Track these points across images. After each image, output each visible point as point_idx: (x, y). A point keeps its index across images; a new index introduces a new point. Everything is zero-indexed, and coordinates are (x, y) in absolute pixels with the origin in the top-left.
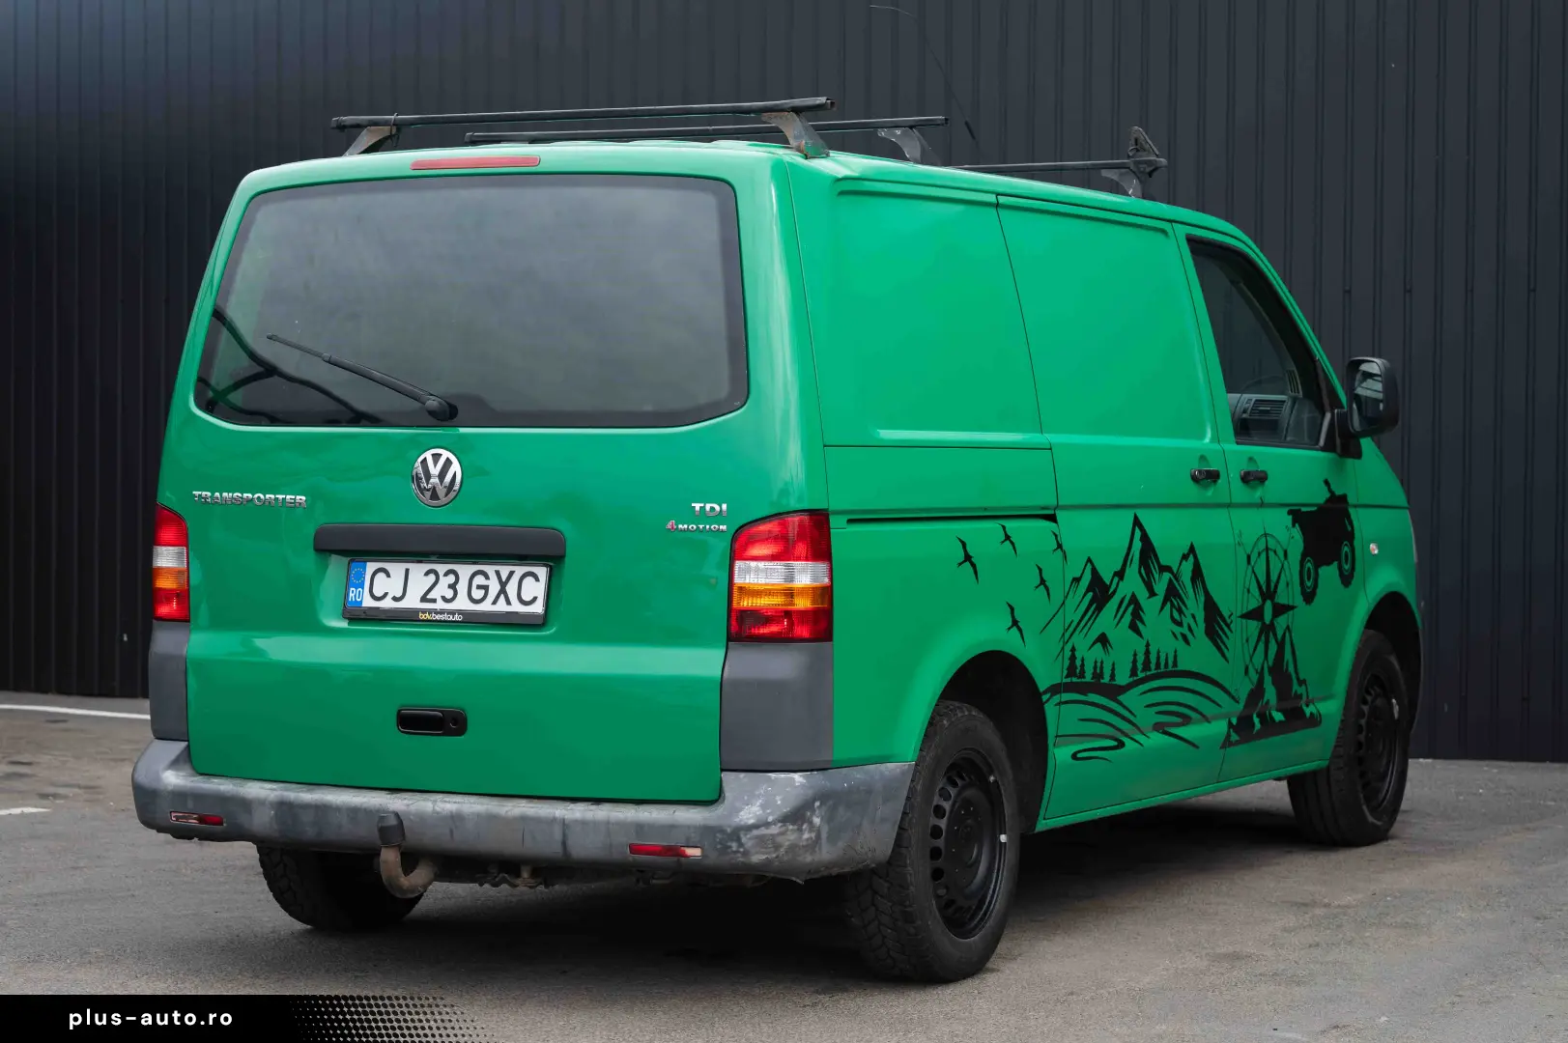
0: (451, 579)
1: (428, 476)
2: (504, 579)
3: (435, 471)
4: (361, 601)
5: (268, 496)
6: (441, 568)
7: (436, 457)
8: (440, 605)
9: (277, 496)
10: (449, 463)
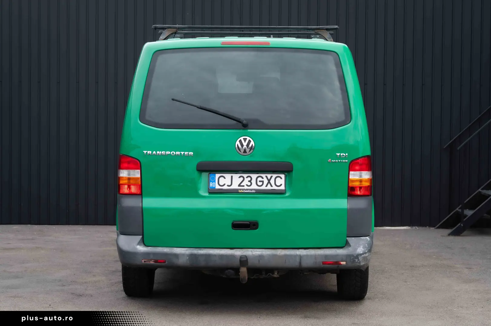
0: (249, 179)
1: (242, 145)
2: (269, 179)
3: (245, 144)
4: (215, 187)
5: (177, 153)
6: (245, 175)
7: (245, 139)
8: (246, 187)
9: (181, 152)
10: (250, 141)
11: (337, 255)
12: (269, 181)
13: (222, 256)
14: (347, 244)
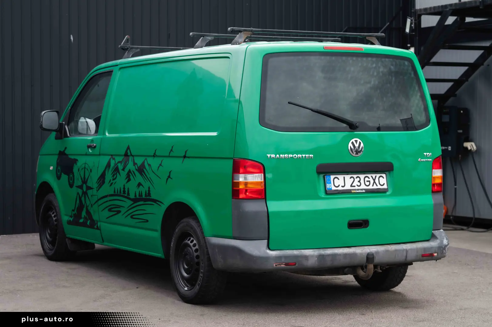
0: (358, 179)
1: (354, 147)
2: (374, 178)
3: (357, 145)
4: (331, 188)
5: (299, 155)
6: (355, 176)
7: (356, 141)
8: (357, 188)
9: (302, 155)
10: (360, 143)
11: (432, 248)
12: (374, 180)
13: (345, 255)
14: (433, 237)
